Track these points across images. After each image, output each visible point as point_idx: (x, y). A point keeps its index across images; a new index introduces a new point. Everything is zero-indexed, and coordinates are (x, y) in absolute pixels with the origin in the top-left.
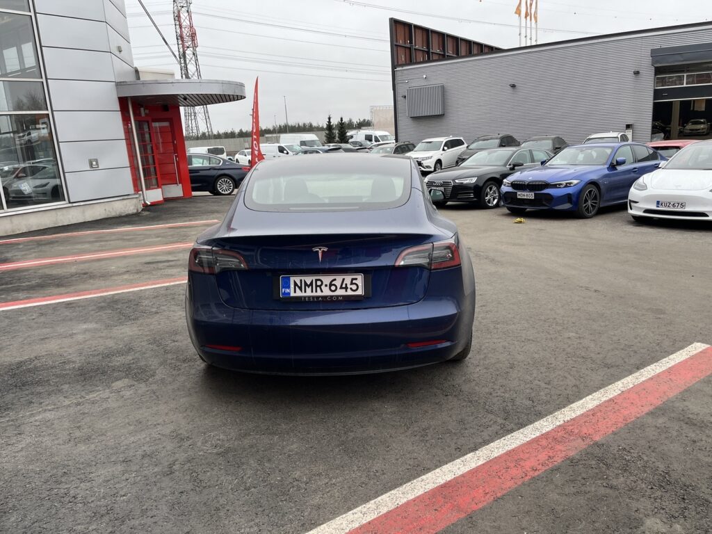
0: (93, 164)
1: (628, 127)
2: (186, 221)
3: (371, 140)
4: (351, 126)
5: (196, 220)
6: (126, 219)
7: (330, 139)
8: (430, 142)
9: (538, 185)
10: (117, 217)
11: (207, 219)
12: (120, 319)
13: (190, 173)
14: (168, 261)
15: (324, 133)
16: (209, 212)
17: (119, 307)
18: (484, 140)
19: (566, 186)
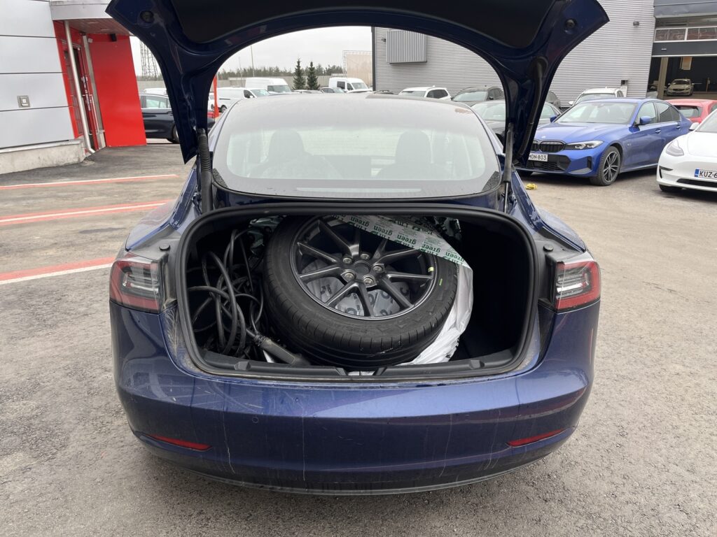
0: (23, 102)
1: (623, 82)
2: (136, 175)
3: (343, 88)
4: (320, 72)
5: (151, 173)
6: (65, 170)
7: (299, 85)
8: (411, 92)
9: (554, 145)
10: (54, 167)
11: (163, 173)
12: (32, 325)
13: (144, 117)
14: (111, 229)
15: (292, 79)
16: (165, 164)
17: (34, 303)
18: (471, 92)
19: (586, 148)
